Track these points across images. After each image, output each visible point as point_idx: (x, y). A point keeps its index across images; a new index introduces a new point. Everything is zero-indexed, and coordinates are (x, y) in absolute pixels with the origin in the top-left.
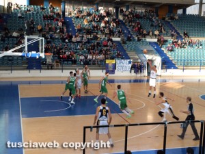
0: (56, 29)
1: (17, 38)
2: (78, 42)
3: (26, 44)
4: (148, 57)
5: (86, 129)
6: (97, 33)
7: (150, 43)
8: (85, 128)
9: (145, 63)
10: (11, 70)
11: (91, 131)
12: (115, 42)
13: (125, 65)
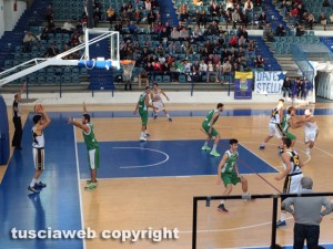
0: (141, 15)
1: (70, 32)
2: (181, 40)
3: (87, 43)
4: (318, 66)
5: (199, 202)
6: (217, 22)
7: (322, 39)
8: (196, 199)
9: (312, 78)
10: (61, 92)
11: (208, 205)
12: (253, 37)
13: (272, 81)
